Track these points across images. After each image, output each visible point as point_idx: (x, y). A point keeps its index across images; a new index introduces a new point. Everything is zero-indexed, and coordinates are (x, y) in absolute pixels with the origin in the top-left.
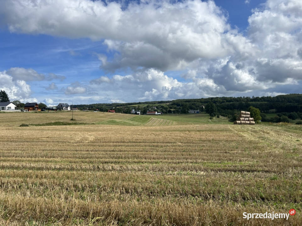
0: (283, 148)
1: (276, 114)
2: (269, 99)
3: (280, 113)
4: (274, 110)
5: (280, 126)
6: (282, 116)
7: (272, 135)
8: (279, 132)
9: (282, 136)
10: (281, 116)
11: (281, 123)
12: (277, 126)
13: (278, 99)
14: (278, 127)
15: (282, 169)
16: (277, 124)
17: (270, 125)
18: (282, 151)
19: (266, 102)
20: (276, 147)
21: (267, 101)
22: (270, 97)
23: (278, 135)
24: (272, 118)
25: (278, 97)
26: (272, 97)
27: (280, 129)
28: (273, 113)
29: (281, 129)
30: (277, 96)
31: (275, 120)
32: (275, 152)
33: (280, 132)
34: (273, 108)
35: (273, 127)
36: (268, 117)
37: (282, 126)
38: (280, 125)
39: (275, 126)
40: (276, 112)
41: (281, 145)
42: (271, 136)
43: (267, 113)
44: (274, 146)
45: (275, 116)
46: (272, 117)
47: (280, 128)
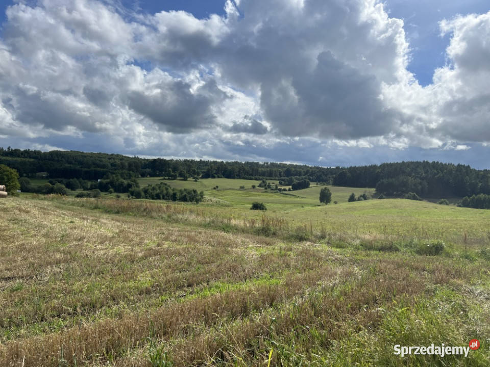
0: (46, 235)
1: (47, 181)
2: (36, 155)
3: (54, 180)
4: (44, 174)
5: (50, 201)
6: (56, 185)
7: (35, 215)
8: (45, 209)
9: (50, 216)
10: (54, 184)
11: (52, 195)
12: (45, 199)
13: (52, 157)
14: (46, 202)
15: (35, 272)
16: (46, 196)
17: (35, 198)
18: (44, 240)
19: (32, 160)
20: (35, 235)
21: (33, 158)
22: (39, 152)
23: (44, 214)
24: (40, 187)
25: (52, 153)
26: (43, 152)
27: (48, 206)
28: (43, 178)
29: (50, 205)
30: (50, 152)
31: (44, 191)
32: (31, 243)
33: (48, 210)
34: (43, 171)
35: (39, 201)
36: (34, 184)
37: (53, 199)
38: (51, 199)
39: (42, 199)
40: (47, 178)
41: (44, 231)
42: (31, 217)
43: (33, 177)
44: (33, 233)
45: (46, 183)
46: (40, 185)
47: (50, 203)
